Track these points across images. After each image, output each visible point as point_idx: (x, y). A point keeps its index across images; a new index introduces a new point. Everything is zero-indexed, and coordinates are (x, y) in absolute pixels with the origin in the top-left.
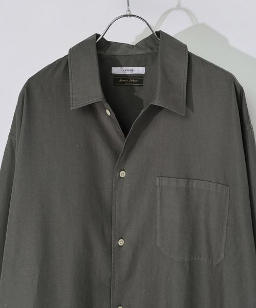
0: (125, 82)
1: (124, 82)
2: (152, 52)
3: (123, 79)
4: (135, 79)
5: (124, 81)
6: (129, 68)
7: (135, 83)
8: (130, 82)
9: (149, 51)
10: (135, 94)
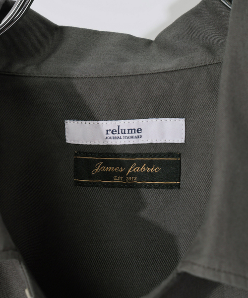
0: (115, 173)
1: (108, 176)
2: (209, 59)
3: (106, 163)
4: (150, 164)
5: (109, 169)
6: (125, 124)
7: (152, 176)
8: (132, 174)
9: (199, 57)
10: (144, 214)
